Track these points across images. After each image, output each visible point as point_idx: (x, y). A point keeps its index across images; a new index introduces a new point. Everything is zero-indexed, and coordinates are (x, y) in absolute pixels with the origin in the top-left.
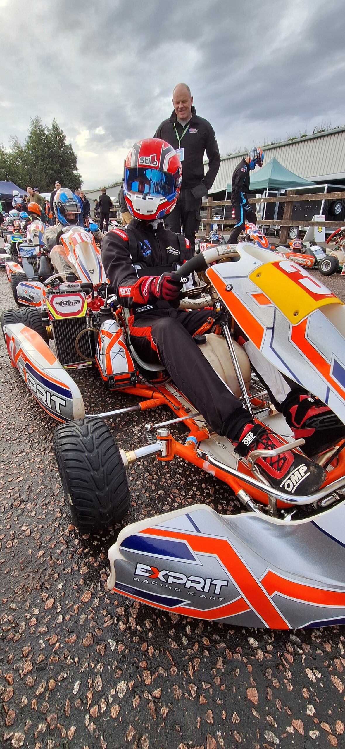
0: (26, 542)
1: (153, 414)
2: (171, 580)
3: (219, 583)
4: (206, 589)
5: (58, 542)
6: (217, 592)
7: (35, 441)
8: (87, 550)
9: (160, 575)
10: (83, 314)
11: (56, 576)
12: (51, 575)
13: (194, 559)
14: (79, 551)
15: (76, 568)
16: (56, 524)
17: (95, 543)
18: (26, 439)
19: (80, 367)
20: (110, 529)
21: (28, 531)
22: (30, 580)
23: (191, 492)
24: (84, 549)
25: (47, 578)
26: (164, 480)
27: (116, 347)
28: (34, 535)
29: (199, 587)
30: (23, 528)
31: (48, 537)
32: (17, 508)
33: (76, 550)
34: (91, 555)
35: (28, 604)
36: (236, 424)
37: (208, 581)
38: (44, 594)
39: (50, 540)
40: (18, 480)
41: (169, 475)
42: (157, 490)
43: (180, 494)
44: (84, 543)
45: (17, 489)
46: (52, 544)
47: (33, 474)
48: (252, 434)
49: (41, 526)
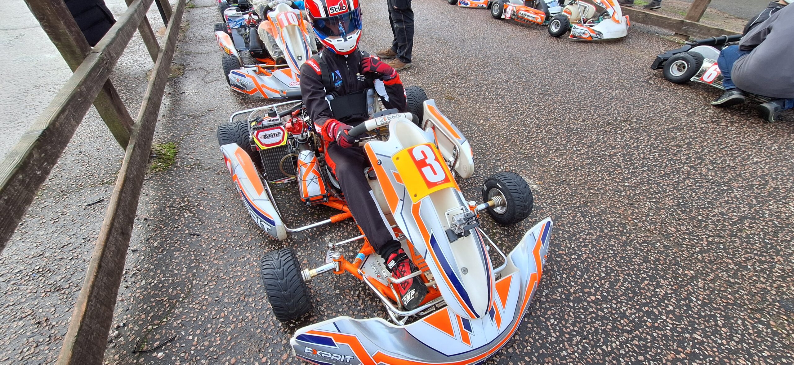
0: (250, 324)
1: (342, 224)
2: (323, 355)
3: (349, 358)
4: (342, 360)
5: (269, 324)
6: (348, 361)
7: (253, 248)
8: (286, 330)
9: (318, 353)
10: (284, 143)
11: (268, 344)
12: (265, 344)
13: (335, 346)
14: (282, 330)
15: (279, 340)
16: (268, 312)
17: (292, 325)
18: (246, 246)
19: (286, 181)
20: (302, 317)
21: (250, 317)
22: (253, 347)
23: (358, 292)
24: (285, 329)
25: (262, 346)
26: (341, 282)
27: (311, 175)
28: (254, 319)
29: (338, 359)
30: (247, 315)
31: (263, 321)
32: (243, 301)
33: (280, 329)
34: (289, 333)
35: (252, 359)
36: (386, 252)
37: (343, 357)
38: (261, 355)
39: (264, 323)
40: (242, 280)
41: (345, 278)
42: (335, 289)
43: (350, 293)
44: (284, 326)
45: (242, 287)
46: (265, 326)
47: (252, 276)
48: (394, 262)
49: (258, 313)
